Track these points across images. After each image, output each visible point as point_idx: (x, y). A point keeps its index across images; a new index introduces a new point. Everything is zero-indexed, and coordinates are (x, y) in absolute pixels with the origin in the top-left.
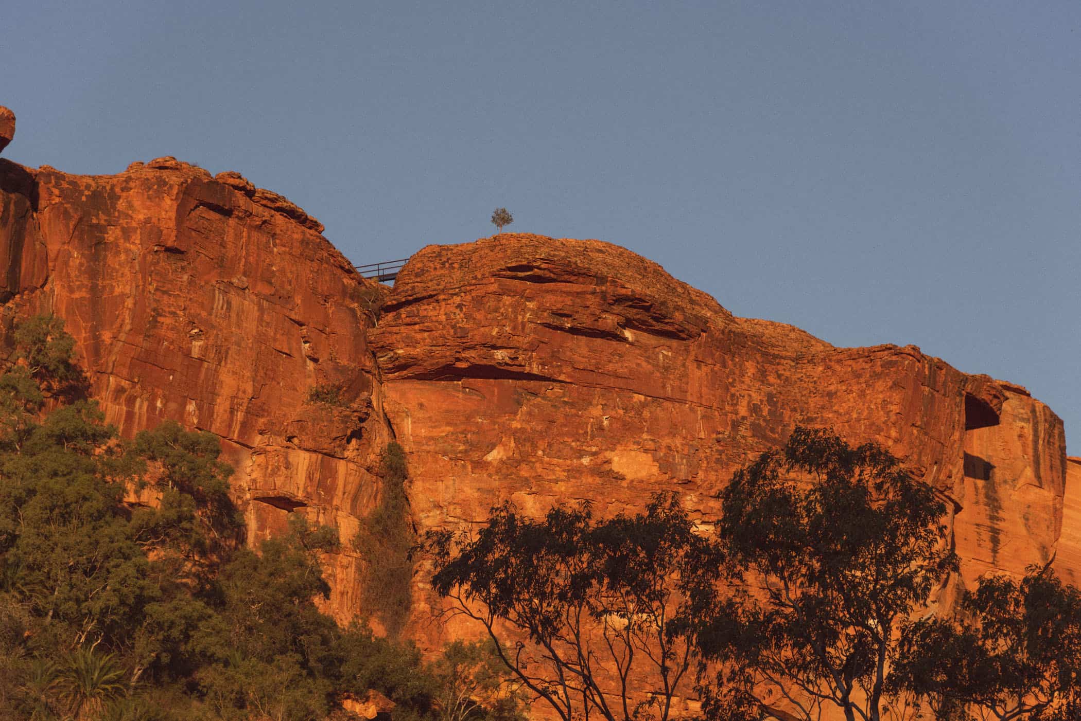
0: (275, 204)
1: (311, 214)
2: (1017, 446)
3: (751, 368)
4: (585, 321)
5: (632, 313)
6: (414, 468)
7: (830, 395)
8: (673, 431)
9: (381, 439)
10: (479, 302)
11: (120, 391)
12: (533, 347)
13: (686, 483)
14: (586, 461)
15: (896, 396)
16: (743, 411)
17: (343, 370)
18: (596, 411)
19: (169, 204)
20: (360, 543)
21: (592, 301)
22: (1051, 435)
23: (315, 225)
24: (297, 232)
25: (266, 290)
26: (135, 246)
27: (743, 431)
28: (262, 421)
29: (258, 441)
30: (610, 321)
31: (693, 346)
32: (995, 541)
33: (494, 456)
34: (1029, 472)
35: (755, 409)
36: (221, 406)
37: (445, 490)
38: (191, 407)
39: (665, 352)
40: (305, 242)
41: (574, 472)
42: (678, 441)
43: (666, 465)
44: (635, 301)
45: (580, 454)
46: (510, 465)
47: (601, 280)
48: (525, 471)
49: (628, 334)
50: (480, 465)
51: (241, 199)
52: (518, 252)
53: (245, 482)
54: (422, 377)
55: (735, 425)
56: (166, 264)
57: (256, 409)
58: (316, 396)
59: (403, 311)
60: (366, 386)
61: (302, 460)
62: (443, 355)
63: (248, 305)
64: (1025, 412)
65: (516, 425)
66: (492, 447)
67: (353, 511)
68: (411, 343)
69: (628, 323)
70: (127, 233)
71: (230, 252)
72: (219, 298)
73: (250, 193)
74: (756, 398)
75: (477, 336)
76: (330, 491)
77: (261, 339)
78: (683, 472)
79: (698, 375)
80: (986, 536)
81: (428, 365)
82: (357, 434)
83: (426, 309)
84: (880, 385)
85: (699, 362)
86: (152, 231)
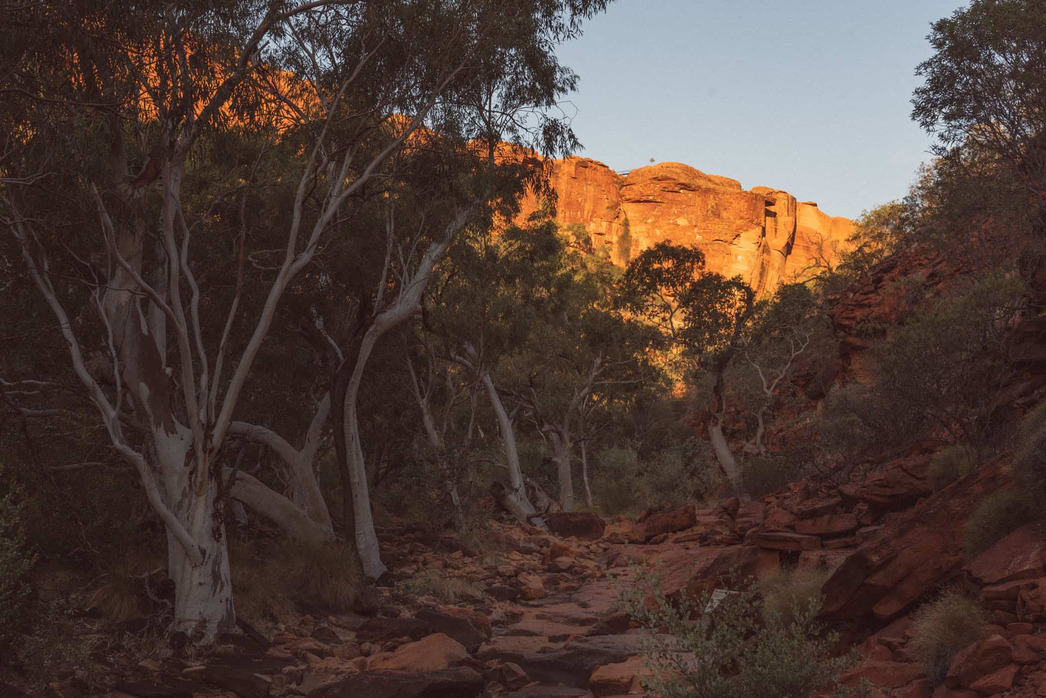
0: (597, 163)
1: (606, 164)
2: (783, 207)
3: (712, 196)
4: (671, 189)
5: (683, 187)
6: (631, 223)
7: (731, 203)
8: (692, 213)
9: (622, 218)
10: (645, 185)
11: (562, 211)
12: (659, 195)
13: (695, 226)
14: (671, 221)
15: (746, 204)
16: (709, 207)
17: (613, 202)
18: (674, 209)
19: (573, 168)
20: (618, 242)
21: (673, 185)
22: (792, 203)
23: (607, 167)
24: (603, 169)
25: (596, 184)
26: (566, 178)
27: (709, 212)
28: (595, 215)
29: (594, 219)
30: (677, 189)
31: (697, 192)
32: (776, 231)
33: (650, 221)
34: (786, 213)
35: (712, 207)
36: (586, 212)
37: (638, 229)
38: (579, 213)
39: (690, 194)
40: (605, 172)
41: (669, 224)
42: (693, 216)
43: (690, 222)
44: (683, 184)
45: (670, 220)
46: (653, 223)
47: (674, 180)
48: (657, 224)
49: (681, 191)
50: (646, 223)
51: (589, 164)
52: (655, 174)
53: (591, 229)
54: (633, 202)
55: (707, 211)
56: (572, 181)
57: (594, 212)
58: (608, 208)
59: (628, 187)
60: (619, 205)
61: (605, 224)
62: (637, 198)
63: (591, 188)
64: (786, 198)
65: (654, 213)
66: (648, 219)
67: (617, 235)
68: (630, 195)
69: (681, 189)
70: (563, 174)
71: (587, 176)
72: (585, 188)
73: (592, 162)
74: (713, 204)
75: (645, 194)
76: (611, 230)
77: (594, 196)
78: (694, 223)
79: (698, 200)
80: (774, 230)
81: (634, 200)
82: (617, 217)
83: (633, 187)
84: (743, 201)
85: (699, 196)
86: (569, 173)
